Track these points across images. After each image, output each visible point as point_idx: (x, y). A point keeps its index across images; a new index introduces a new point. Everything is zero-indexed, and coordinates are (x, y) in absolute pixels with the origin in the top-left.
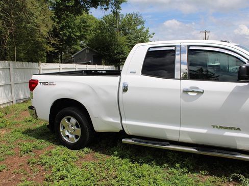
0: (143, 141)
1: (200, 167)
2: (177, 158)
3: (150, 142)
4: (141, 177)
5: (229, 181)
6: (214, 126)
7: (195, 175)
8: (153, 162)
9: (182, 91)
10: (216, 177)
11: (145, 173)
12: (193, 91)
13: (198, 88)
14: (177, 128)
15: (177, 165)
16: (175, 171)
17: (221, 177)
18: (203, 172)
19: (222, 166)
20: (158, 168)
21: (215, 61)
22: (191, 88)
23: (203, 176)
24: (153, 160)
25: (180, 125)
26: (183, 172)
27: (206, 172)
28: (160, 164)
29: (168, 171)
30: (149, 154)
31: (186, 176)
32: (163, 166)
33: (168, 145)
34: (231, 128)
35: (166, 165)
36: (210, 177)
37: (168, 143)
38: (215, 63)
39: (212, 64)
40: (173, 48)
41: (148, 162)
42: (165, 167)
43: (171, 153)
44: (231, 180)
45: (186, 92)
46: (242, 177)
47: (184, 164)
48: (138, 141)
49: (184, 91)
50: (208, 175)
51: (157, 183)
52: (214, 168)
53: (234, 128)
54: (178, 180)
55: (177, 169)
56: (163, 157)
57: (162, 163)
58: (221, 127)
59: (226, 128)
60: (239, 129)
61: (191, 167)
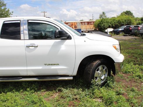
0: (6, 78)
1: (41, 88)
2: (28, 85)
3: (10, 78)
4: (6, 101)
5: (57, 92)
6: (45, 64)
7: (39, 93)
8: (14, 90)
9: (26, 46)
10: (50, 92)
11: (9, 98)
12: (32, 46)
13: (34, 44)
14: (25, 68)
15: (28, 89)
16: (27, 93)
17: (52, 91)
18: (43, 90)
19: (53, 85)
20: (17, 93)
21: (50, 28)
22: (31, 44)
23: (43, 92)
24: (13, 89)
25: (27, 66)
26: (32, 92)
27: (45, 90)
28: (18, 90)
29: (23, 94)
30: (11, 86)
31: (34, 94)
32: (20, 91)
33: (21, 79)
34: (54, 65)
35: (22, 90)
36: (47, 92)
37: (21, 78)
38: (50, 30)
39: (48, 30)
40: (19, 22)
41: (11, 91)
42: (21, 92)
43: (24, 83)
44: (57, 91)
45: (28, 47)
46: (62, 89)
47: (32, 88)
48: (2, 79)
49: (27, 46)
50: (46, 91)
51: (17, 102)
52: (49, 87)
53: (56, 64)
54: (29, 97)
55: (28, 92)
56: (19, 86)
57: (20, 89)
58: (49, 65)
59: (52, 65)
60: (58, 64)
61: (36, 89)
